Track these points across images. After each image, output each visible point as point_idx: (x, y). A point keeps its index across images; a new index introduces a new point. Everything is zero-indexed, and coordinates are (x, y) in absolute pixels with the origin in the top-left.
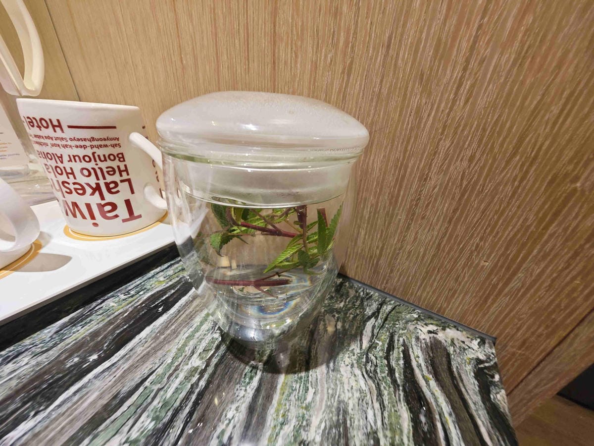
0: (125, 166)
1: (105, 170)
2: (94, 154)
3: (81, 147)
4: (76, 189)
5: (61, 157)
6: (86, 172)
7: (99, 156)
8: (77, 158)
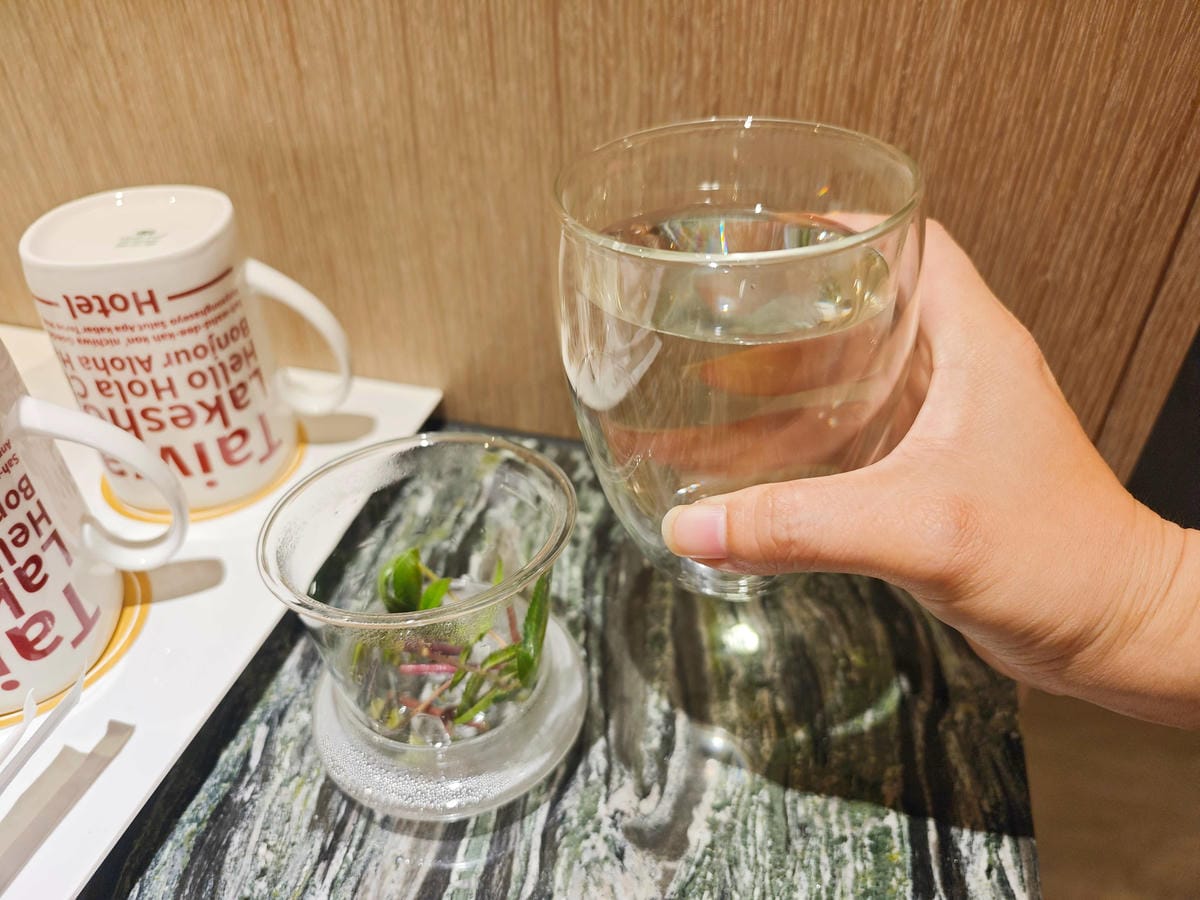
0: (251, 343)
1: (228, 364)
2: (211, 337)
3: (190, 330)
4: (174, 420)
5: (149, 360)
6: (197, 380)
7: (218, 340)
8: (183, 357)
